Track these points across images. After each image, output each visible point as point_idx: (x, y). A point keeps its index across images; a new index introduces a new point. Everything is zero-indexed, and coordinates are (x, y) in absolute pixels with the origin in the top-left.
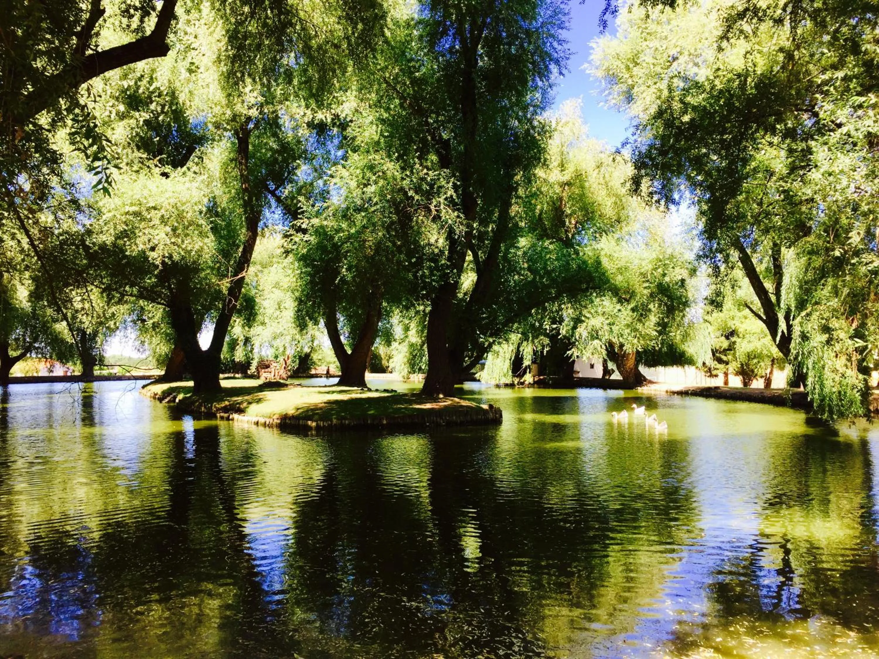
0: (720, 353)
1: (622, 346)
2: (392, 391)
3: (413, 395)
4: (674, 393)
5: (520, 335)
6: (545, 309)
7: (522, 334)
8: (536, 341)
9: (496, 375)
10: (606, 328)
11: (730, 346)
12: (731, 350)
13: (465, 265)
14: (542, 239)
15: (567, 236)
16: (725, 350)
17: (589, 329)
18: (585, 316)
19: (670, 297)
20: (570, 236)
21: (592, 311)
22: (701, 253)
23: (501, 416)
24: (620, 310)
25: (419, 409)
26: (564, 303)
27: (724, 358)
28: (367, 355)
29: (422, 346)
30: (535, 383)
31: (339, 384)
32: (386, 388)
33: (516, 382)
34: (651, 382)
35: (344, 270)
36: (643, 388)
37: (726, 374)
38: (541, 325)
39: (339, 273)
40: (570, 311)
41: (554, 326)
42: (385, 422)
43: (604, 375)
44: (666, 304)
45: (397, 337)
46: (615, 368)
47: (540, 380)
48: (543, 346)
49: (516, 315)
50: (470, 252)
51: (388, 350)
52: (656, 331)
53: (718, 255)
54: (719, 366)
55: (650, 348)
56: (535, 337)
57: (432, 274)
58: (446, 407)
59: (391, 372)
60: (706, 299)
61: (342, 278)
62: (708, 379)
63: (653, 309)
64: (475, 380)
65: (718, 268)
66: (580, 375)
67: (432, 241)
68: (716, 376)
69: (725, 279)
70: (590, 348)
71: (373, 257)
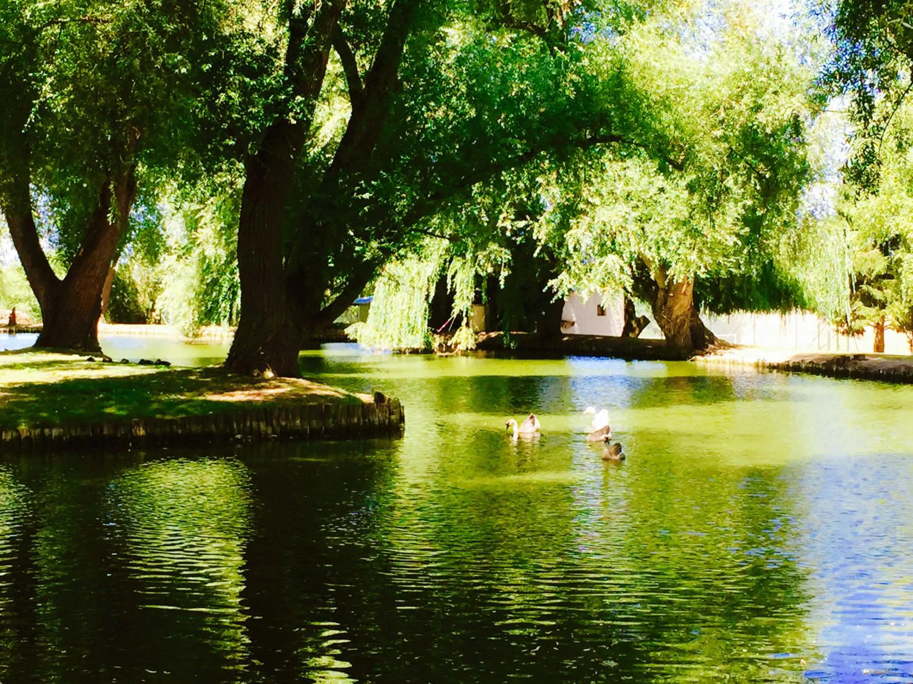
0: (869, 283)
1: (665, 266)
2: (159, 363)
3: (207, 372)
4: (772, 367)
5: (446, 243)
6: (500, 185)
7: (453, 239)
8: (481, 255)
9: (392, 329)
10: (633, 227)
11: (889, 268)
12: (891, 277)
13: (325, 84)
14: (497, 28)
15: (552, 24)
16: (880, 277)
17: (597, 230)
18: (588, 203)
19: (768, 161)
20: (560, 24)
21: (604, 191)
22: (833, 69)
23: (402, 419)
24: (662, 190)
25: (218, 403)
26: (543, 172)
27: (877, 294)
28: (101, 280)
29: (228, 263)
30: (480, 346)
31: (39, 347)
32: (146, 358)
33: (435, 346)
34: (725, 345)
35: (46, 88)
36: (707, 357)
37: (880, 328)
38: (494, 219)
39: (35, 94)
40: (555, 190)
41: (521, 224)
42: (142, 432)
43: (628, 328)
44: (760, 177)
45: (170, 242)
46: (649, 315)
47: (489, 339)
48: (497, 268)
49: (437, 197)
50: (335, 55)
51: (152, 273)
52: (738, 235)
53: (870, 73)
54: (864, 310)
55: (723, 274)
56: (481, 246)
57: (247, 102)
58: (279, 398)
59: (159, 322)
60: (845, 169)
61: (42, 104)
62: (844, 339)
63: (734, 188)
64: (345, 339)
65: (869, 100)
66: (576, 330)
67: (250, 26)
68: (860, 332)
69: (883, 125)
70: (598, 273)
71: (112, 61)
